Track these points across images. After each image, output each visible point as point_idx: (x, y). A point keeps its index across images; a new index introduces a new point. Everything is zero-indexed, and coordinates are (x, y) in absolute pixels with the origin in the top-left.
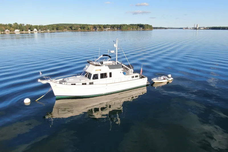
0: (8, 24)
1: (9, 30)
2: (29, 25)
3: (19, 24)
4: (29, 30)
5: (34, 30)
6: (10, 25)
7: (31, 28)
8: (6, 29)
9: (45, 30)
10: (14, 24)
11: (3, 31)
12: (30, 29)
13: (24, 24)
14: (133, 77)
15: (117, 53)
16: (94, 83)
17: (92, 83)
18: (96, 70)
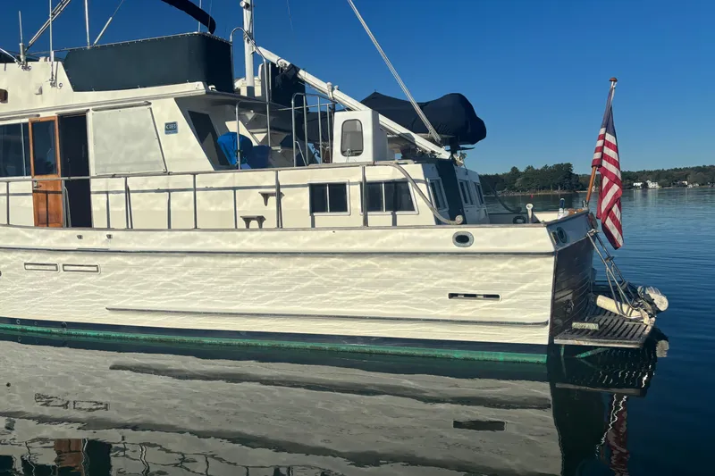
14: (328, 198)
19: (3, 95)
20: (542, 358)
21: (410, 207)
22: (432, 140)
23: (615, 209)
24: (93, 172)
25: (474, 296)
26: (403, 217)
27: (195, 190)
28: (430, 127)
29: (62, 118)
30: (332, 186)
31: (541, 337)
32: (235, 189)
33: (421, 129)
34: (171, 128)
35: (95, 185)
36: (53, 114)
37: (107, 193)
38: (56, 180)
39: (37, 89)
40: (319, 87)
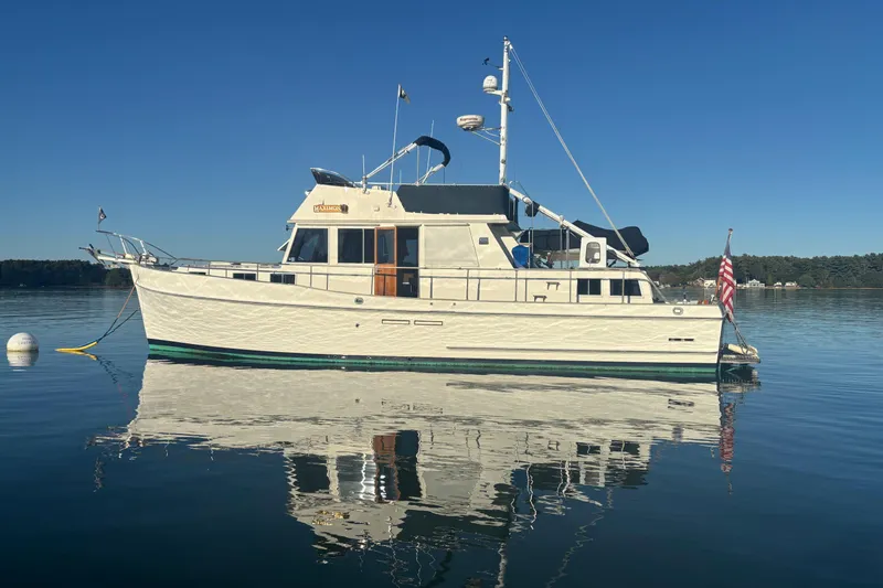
14: (589, 287)
15: (503, 133)
16: (299, 279)
17: (290, 279)
18: (320, 208)
19: (344, 209)
20: (714, 370)
21: (638, 293)
22: (628, 255)
23: (730, 300)
24: (421, 264)
25: (679, 340)
26: (634, 299)
27: (516, 279)
28: (627, 248)
29: (399, 229)
30: (592, 280)
31: (713, 359)
32: (526, 279)
33: (621, 248)
34: (484, 241)
35: (422, 272)
36: (392, 225)
37: (431, 277)
38: (392, 268)
39: (375, 207)
40: (553, 217)
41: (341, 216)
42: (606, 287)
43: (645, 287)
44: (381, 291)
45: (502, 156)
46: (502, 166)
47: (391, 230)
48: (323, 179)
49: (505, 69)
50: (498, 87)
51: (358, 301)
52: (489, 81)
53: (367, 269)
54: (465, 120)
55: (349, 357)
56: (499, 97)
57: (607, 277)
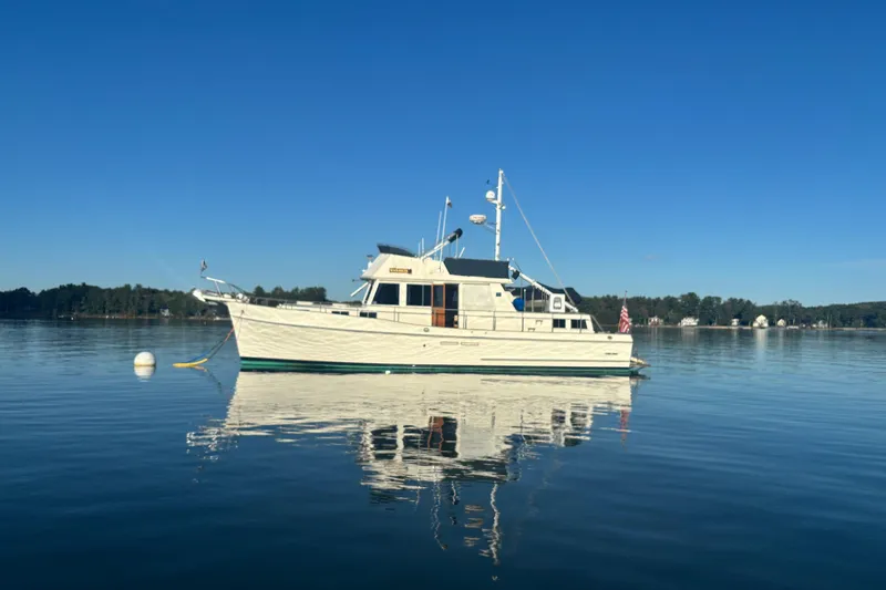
0: (662, 298)
1: (660, 317)
2: (741, 300)
3: (702, 296)
4: (735, 322)
5: (754, 320)
6: (670, 302)
7: (745, 312)
8: (653, 316)
9: (803, 322)
10: (683, 296)
11: (642, 320)
12: (738, 316)
13: (718, 299)
14: (559, 324)
15: (498, 227)
16: (379, 316)
17: (373, 315)
18: (393, 270)
19: (410, 271)
20: (628, 370)
21: (586, 327)
22: (571, 304)
24: (460, 307)
25: (610, 354)
26: (583, 331)
28: (570, 300)
29: (447, 285)
30: (560, 320)
31: (628, 365)
32: (524, 318)
34: (499, 295)
36: (442, 283)
38: (443, 310)
39: (430, 271)
40: (528, 279)
41: (407, 276)
42: (568, 324)
43: (589, 324)
44: (436, 324)
45: (498, 241)
46: (497, 248)
47: (441, 286)
48: (385, 249)
49: (500, 188)
50: (496, 198)
51: (427, 330)
52: (490, 195)
53: (428, 310)
54: (476, 218)
55: (417, 366)
56: (496, 205)
57: (568, 318)
